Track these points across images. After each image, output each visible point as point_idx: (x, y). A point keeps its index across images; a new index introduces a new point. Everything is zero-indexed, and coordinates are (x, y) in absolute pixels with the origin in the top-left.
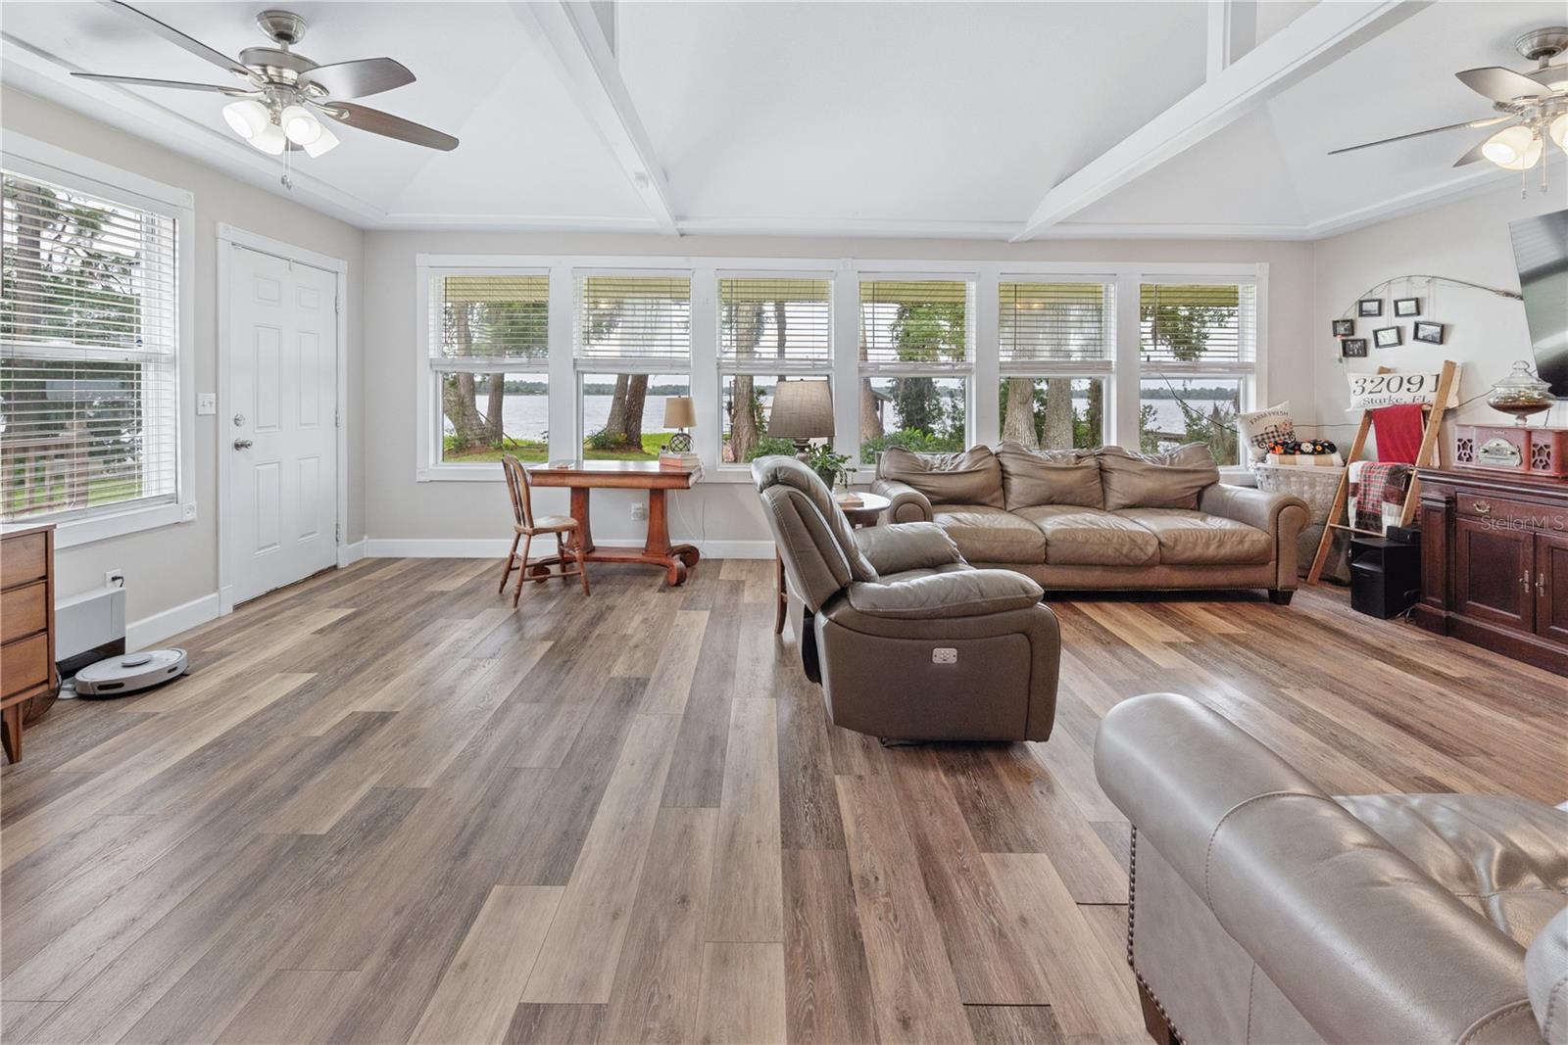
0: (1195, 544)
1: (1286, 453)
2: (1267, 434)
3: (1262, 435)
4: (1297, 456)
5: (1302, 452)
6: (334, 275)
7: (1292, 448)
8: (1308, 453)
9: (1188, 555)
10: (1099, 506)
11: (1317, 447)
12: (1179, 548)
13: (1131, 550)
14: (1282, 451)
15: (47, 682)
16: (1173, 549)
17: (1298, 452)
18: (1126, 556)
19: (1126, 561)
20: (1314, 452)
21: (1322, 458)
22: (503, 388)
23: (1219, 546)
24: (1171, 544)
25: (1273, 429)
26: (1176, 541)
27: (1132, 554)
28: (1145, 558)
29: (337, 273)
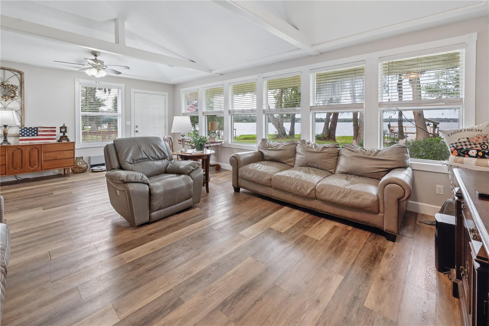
0: (332, 193)
1: (459, 155)
2: (460, 143)
3: (456, 143)
4: (465, 158)
5: (470, 156)
6: (164, 96)
7: (463, 153)
8: (473, 157)
9: (327, 197)
10: (331, 171)
11: (479, 153)
12: (323, 193)
13: (300, 189)
14: (457, 154)
15: (74, 166)
16: (320, 193)
17: (466, 156)
18: (298, 191)
19: (298, 193)
20: (477, 156)
21: (482, 161)
22: (295, 120)
23: (343, 197)
24: (319, 190)
25: (466, 140)
26: (322, 190)
27: (301, 191)
28: (306, 194)
29: (165, 95)
